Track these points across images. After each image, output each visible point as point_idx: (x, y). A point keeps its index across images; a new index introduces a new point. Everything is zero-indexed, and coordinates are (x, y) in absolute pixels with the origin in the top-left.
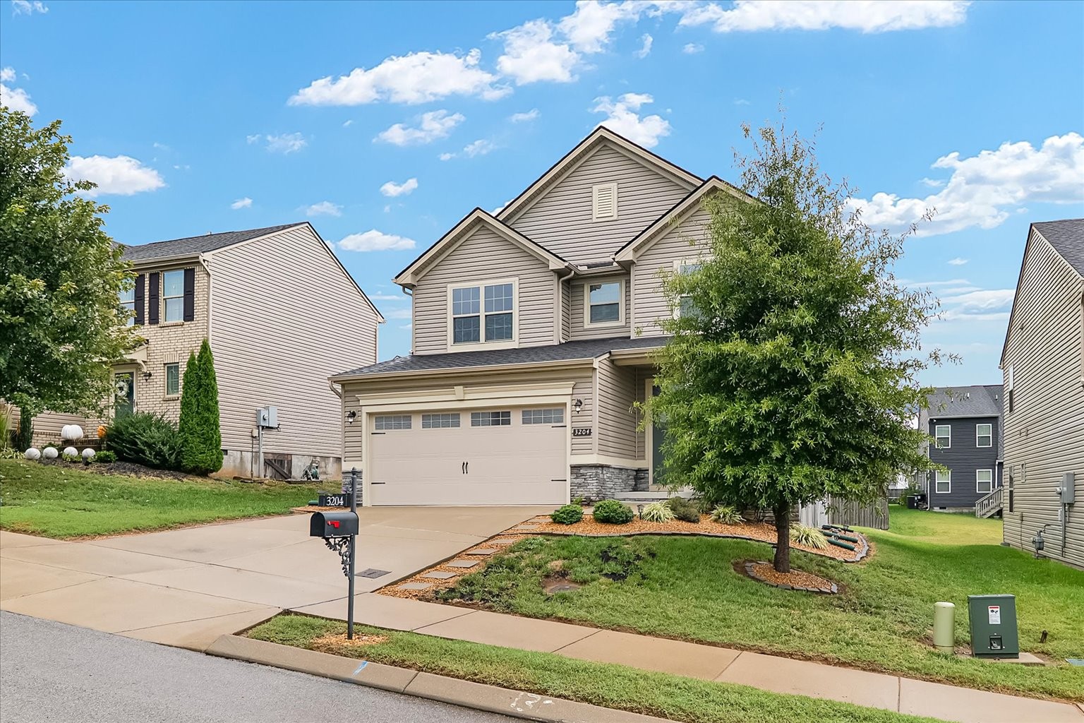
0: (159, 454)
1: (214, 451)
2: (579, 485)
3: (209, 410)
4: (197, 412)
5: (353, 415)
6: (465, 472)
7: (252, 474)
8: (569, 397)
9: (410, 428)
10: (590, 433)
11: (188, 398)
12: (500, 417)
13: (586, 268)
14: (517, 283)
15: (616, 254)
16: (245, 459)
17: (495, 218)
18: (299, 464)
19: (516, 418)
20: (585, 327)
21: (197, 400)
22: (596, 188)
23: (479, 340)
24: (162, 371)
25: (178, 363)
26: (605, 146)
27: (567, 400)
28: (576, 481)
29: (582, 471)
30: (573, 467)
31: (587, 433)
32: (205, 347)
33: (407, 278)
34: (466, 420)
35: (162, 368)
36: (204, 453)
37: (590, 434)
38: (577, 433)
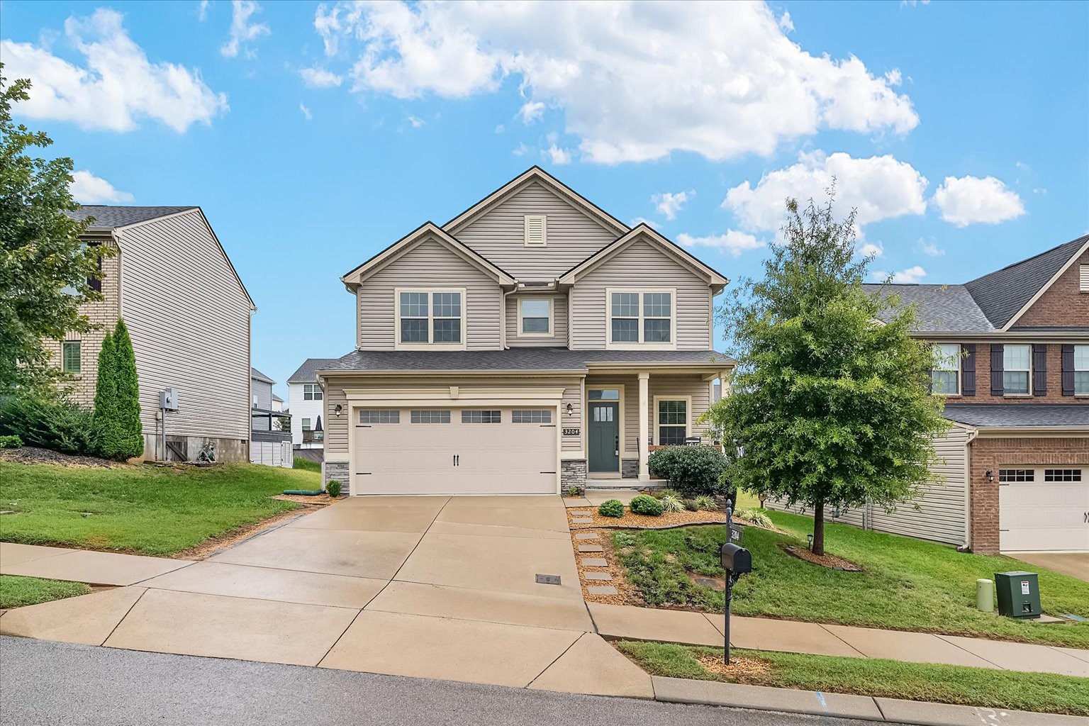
0: (78, 439)
1: (136, 435)
2: (569, 477)
3: (130, 393)
4: (117, 395)
5: (339, 408)
6: (456, 464)
7: (156, 457)
8: (559, 401)
9: (399, 422)
10: (579, 432)
11: (106, 380)
12: (491, 415)
13: (523, 285)
14: (465, 293)
15: (560, 278)
16: (150, 443)
17: (440, 229)
18: (193, 445)
19: (506, 417)
20: (518, 336)
21: (117, 383)
22: (527, 217)
23: (427, 341)
24: (58, 348)
25: (80, 341)
26: (535, 182)
27: (558, 403)
28: (566, 474)
29: (571, 465)
30: (563, 462)
31: (575, 432)
32: (121, 327)
33: (355, 279)
34: (456, 417)
35: (58, 345)
36: (127, 438)
37: (578, 434)
38: (566, 432)
